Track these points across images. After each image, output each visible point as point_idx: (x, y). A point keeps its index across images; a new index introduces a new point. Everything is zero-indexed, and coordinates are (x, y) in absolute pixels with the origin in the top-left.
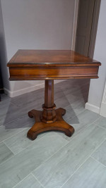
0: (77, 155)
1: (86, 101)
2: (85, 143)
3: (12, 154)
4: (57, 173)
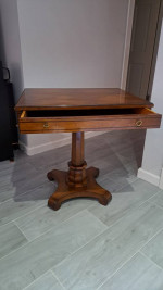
0: (118, 247)
1: (140, 166)
3: (25, 240)
4: (88, 273)
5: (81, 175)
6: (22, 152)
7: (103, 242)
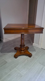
4: (24, 68)
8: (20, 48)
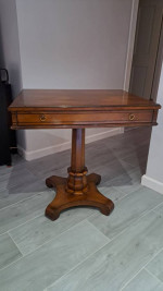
0: (122, 263)
2: (137, 245)
5: (82, 182)
6: (21, 156)
7: (105, 257)
8: (68, 180)
